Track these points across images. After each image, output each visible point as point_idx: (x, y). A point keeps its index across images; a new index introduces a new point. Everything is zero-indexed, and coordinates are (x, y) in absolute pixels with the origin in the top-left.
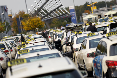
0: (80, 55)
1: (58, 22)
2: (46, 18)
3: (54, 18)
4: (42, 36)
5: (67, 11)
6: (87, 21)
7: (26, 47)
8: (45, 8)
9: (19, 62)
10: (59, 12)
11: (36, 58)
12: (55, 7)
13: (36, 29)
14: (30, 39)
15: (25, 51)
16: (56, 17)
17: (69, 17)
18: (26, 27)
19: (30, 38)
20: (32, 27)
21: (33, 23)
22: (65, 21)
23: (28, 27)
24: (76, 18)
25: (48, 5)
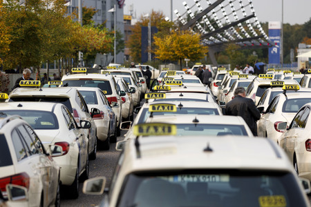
0: (288, 139)
1: (239, 53)
2: (211, 38)
3: (231, 41)
4: (198, 79)
5: (263, 32)
6: (307, 62)
7: (164, 98)
8: (214, 15)
9: (160, 129)
10: (243, 30)
11: (187, 128)
12: (237, 17)
13: (185, 60)
14: (174, 82)
15: (166, 108)
16: (235, 41)
17: (264, 46)
18: (163, 51)
19: (172, 79)
20: (176, 53)
21: (182, 46)
22: (254, 53)
23: (167, 53)
24: (281, 52)
25: (222, 10)
